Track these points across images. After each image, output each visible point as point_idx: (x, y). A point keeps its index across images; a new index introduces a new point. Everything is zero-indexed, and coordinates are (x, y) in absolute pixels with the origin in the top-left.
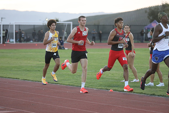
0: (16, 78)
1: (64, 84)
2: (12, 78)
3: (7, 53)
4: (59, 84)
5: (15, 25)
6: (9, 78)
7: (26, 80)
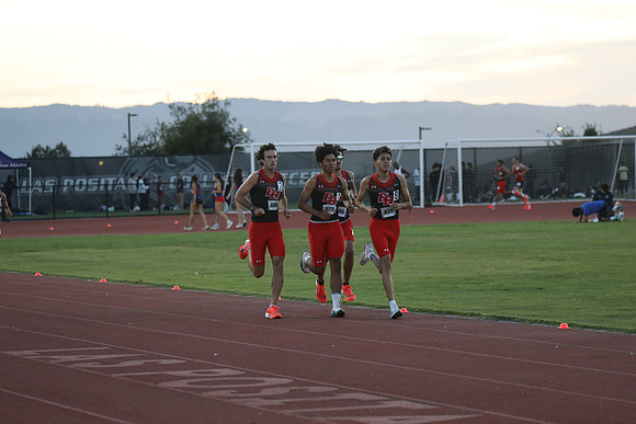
0: (472, 315)
1: (620, 330)
2: (458, 314)
3: (439, 236)
4: (605, 328)
5: (463, 149)
6: (449, 313)
7: (501, 318)
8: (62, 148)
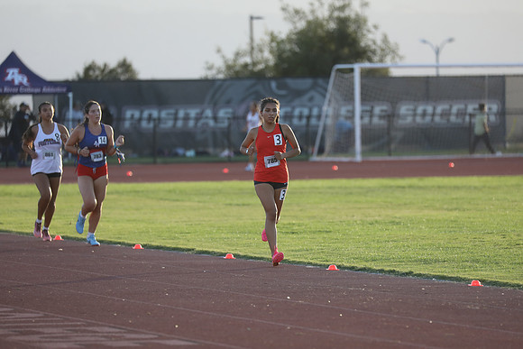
8: (125, 66)
